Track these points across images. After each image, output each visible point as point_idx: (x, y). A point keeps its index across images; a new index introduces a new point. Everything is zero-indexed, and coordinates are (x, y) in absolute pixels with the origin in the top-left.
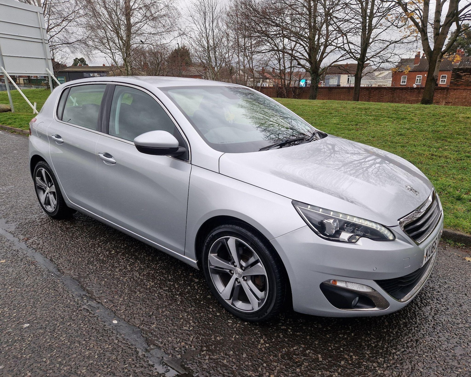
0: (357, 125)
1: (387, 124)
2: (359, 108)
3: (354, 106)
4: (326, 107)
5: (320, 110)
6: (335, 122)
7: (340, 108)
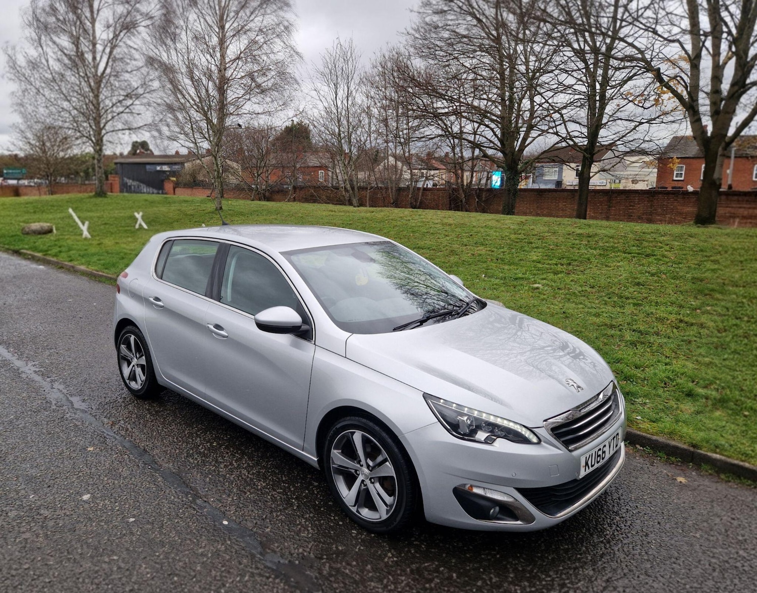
0: (569, 264)
1: (621, 263)
2: (580, 235)
3: (570, 229)
4: (523, 232)
5: (513, 236)
6: (535, 258)
7: (546, 234)
